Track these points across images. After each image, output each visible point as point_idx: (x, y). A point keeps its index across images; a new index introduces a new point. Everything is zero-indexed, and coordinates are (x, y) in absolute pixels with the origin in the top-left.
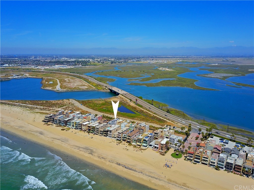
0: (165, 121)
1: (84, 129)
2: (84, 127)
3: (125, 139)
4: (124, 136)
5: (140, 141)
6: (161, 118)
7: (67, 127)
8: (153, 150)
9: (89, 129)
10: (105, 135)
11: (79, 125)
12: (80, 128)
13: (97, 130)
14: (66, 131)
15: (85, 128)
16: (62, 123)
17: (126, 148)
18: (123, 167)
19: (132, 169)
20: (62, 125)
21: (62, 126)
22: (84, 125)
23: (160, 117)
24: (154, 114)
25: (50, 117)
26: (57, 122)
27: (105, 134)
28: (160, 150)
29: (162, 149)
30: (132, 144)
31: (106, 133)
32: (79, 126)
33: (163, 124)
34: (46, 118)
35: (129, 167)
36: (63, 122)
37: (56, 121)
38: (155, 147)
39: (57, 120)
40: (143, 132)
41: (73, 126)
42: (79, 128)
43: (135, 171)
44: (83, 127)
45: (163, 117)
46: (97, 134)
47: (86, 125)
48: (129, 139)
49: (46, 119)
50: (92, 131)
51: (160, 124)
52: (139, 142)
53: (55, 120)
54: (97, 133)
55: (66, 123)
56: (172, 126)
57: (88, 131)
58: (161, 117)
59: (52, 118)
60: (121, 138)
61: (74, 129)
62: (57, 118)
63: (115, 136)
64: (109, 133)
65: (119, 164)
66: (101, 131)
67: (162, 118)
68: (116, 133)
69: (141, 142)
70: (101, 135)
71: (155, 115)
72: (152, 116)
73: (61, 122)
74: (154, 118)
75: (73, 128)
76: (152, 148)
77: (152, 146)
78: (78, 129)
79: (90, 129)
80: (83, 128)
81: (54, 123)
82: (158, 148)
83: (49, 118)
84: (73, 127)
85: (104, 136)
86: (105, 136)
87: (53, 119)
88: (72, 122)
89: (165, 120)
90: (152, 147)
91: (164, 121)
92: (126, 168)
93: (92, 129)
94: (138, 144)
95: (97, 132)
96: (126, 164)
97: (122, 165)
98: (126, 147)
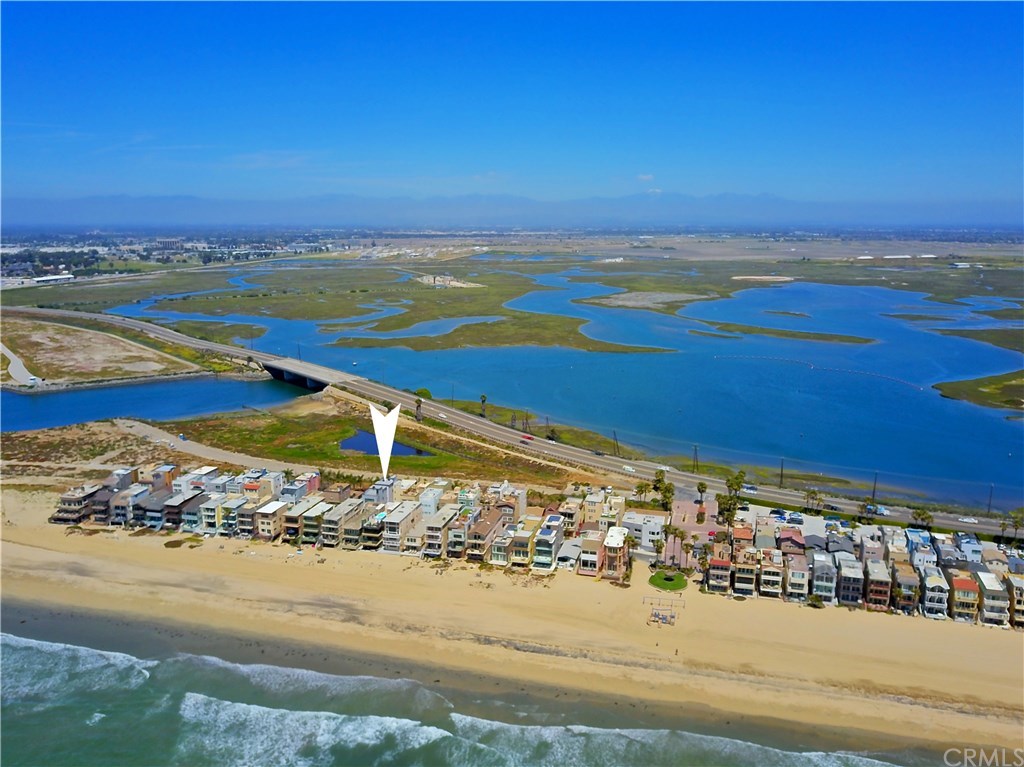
0: (559, 469)
1: (266, 534)
2: (268, 524)
3: (458, 549)
4: (455, 536)
5: (522, 549)
6: (539, 461)
7: (184, 531)
8: (578, 574)
9: (293, 528)
10: (370, 543)
11: (242, 516)
12: (249, 531)
13: (330, 530)
14: (191, 547)
15: (271, 527)
16: (152, 518)
17: (479, 579)
18: (505, 647)
19: (541, 649)
20: (154, 527)
21: (157, 529)
22: (265, 516)
23: (536, 460)
24: (507, 448)
25: (85, 498)
26: (124, 515)
27: (370, 538)
28: (606, 572)
29: (612, 567)
30: (491, 562)
31: (371, 536)
32: (242, 523)
33: (558, 481)
34: (66, 506)
35: (530, 644)
36: (159, 515)
37: (118, 515)
38: (585, 563)
39: (123, 508)
40: (513, 515)
41: (212, 525)
42: (243, 531)
43: (558, 653)
44: (263, 523)
45: (544, 459)
46: (332, 546)
47: (274, 514)
48: (475, 546)
49: (66, 511)
50: (307, 534)
51: (548, 482)
52: (518, 553)
53: (117, 508)
54: (333, 542)
55: (175, 516)
56: (594, 486)
57: (288, 537)
58: (538, 457)
59: (100, 503)
60: (440, 546)
61: (217, 537)
62: (125, 498)
63: (413, 544)
64: (386, 534)
65: (486, 639)
66: (347, 532)
67: (544, 462)
68: (419, 532)
69: (526, 554)
70: (350, 546)
71: (513, 453)
72: (504, 457)
73: (148, 514)
74: (512, 463)
75: (212, 535)
76: (571, 569)
77: (572, 561)
78: (236, 533)
79: (296, 531)
80: (261, 527)
81: (113, 524)
82: (593, 564)
83: (80, 502)
84: (211, 530)
85: (365, 548)
86: (370, 548)
87: (107, 503)
88: (208, 509)
89: (559, 466)
90: (572, 565)
91: (559, 473)
92: (518, 649)
93: (306, 526)
94: (518, 559)
95: (333, 537)
96: (513, 635)
97: (499, 642)
98: (478, 575)
